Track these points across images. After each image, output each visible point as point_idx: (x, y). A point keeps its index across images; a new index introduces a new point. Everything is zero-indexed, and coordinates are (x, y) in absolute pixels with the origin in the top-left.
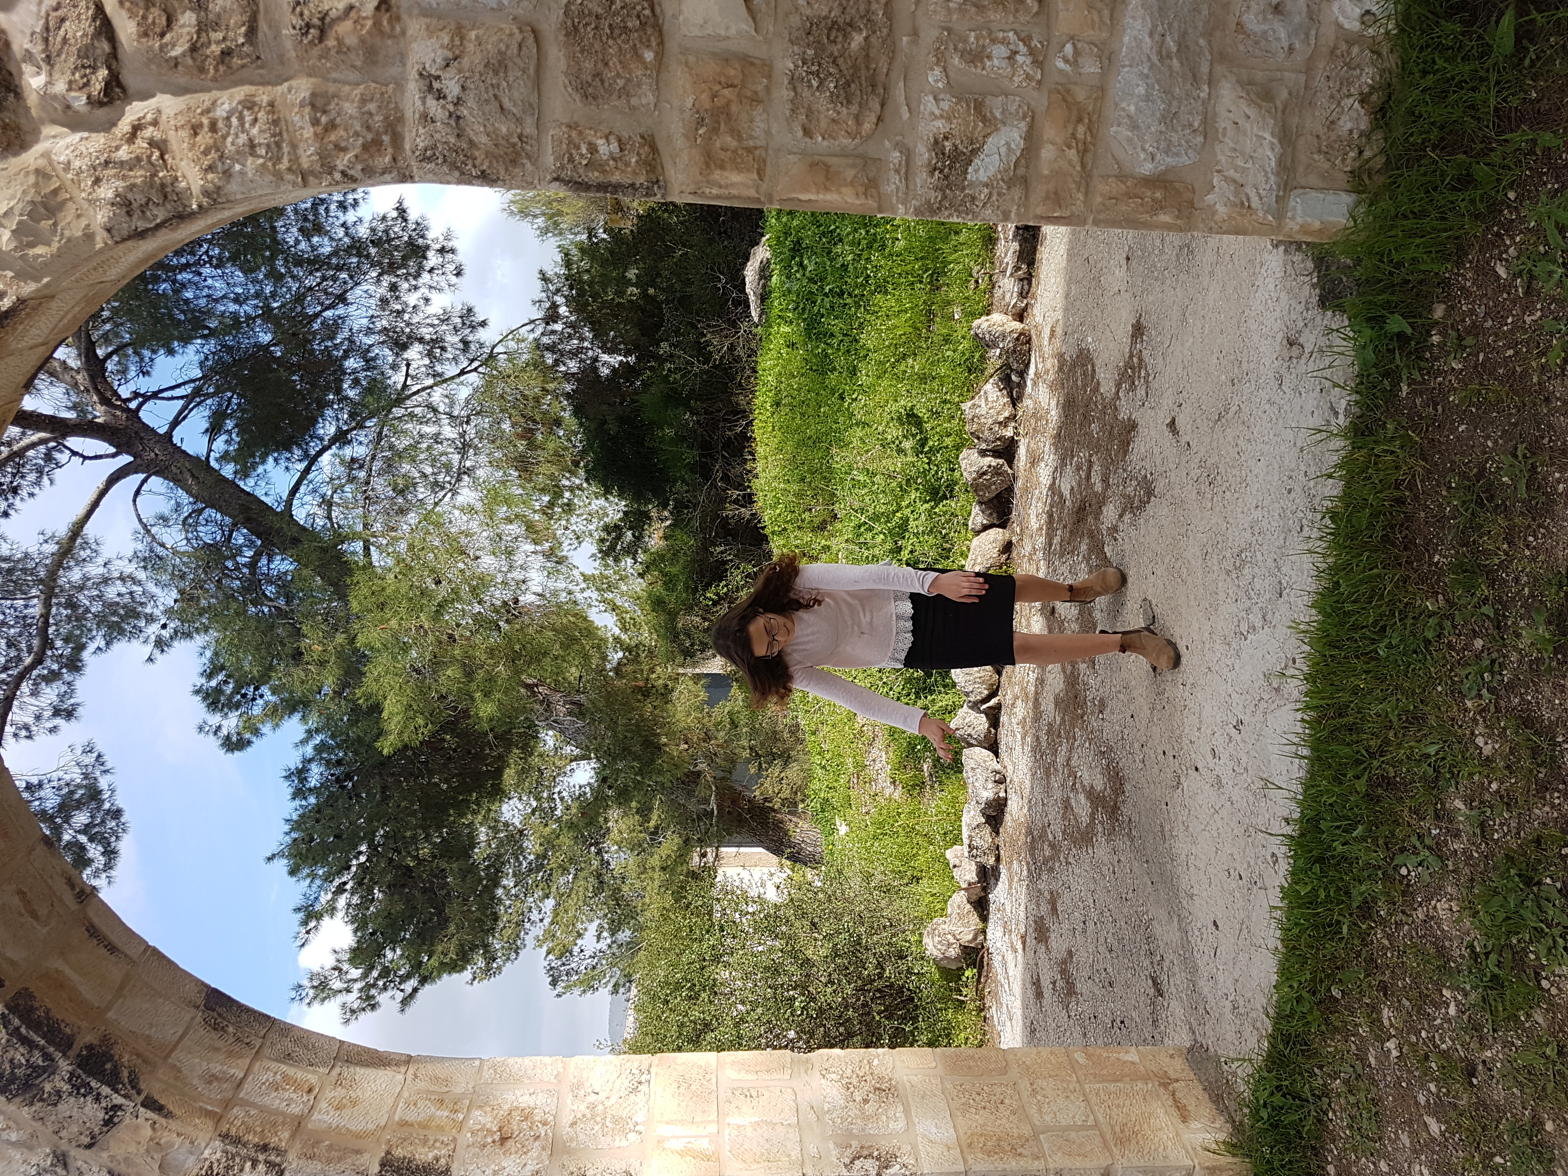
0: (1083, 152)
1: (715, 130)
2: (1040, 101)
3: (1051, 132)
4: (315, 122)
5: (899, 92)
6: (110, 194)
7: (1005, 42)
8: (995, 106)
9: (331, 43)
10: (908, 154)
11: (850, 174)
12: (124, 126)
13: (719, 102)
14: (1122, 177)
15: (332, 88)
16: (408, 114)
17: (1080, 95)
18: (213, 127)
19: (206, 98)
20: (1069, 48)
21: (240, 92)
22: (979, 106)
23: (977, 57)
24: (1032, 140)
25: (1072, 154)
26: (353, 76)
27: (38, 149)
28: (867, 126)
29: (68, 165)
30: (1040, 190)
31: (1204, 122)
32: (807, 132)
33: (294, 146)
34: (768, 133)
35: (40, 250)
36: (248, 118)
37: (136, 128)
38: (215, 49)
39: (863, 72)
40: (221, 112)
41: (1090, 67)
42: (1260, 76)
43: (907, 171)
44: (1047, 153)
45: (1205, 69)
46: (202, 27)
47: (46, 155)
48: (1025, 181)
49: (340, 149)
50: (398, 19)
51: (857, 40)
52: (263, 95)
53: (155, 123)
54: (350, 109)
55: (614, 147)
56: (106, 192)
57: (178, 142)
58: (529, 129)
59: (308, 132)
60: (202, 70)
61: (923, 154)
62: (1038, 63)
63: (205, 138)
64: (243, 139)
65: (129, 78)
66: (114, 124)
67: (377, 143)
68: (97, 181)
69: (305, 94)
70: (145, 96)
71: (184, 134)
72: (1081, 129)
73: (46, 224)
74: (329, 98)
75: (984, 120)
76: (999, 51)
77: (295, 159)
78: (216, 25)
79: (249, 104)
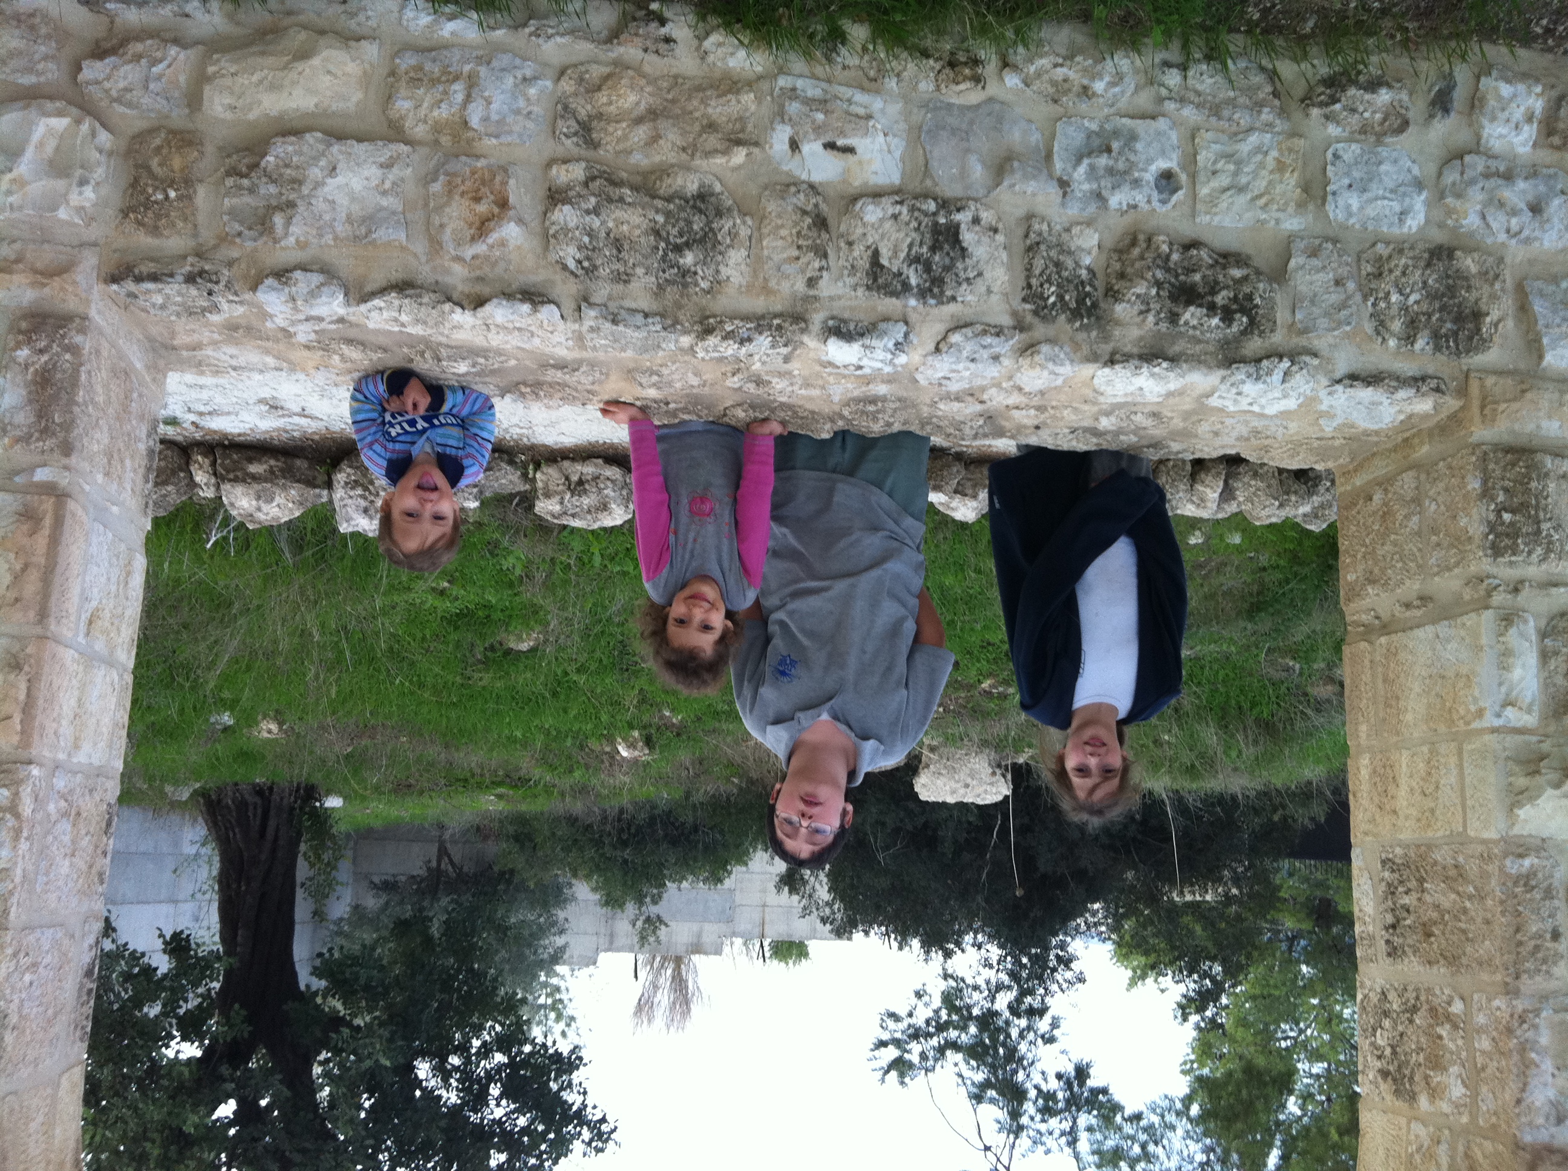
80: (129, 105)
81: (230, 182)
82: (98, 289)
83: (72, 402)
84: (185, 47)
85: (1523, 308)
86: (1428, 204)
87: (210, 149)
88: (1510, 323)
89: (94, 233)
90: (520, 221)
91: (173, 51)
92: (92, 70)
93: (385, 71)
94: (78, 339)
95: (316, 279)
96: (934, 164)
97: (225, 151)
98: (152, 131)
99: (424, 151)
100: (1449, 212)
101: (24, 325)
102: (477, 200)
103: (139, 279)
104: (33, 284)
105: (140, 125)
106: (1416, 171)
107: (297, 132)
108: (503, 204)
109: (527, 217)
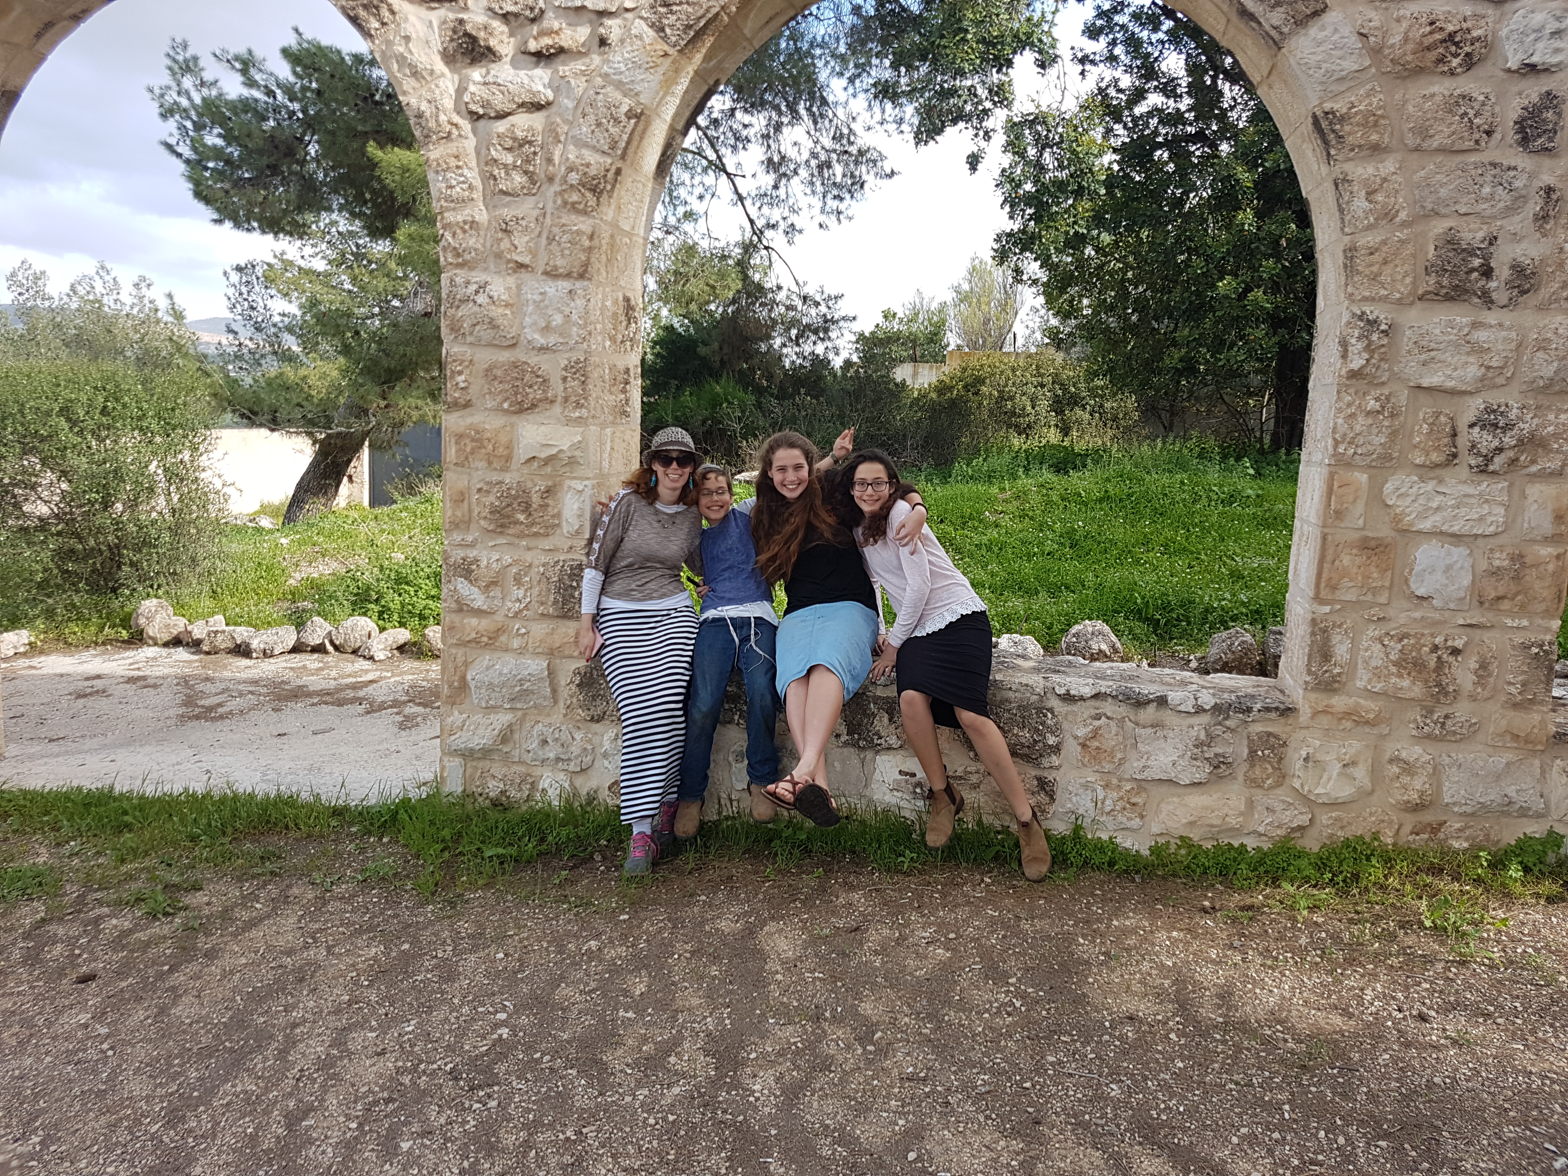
0: (476, 641)
1: (473, 440)
2: (499, 617)
3: (484, 624)
4: (465, 222)
5: (502, 540)
6: (423, 108)
7: (525, 597)
8: (496, 592)
9: (500, 235)
10: (472, 545)
11: (459, 513)
12: (456, 119)
13: (486, 443)
14: (466, 664)
15: (482, 233)
16: (473, 274)
17: (503, 638)
18: (458, 167)
19: (473, 164)
20: (523, 631)
21: (478, 183)
22: (494, 583)
23: (518, 581)
24: (479, 613)
25: (473, 635)
26: (488, 245)
27: (446, 70)
28: (482, 522)
29: (437, 86)
30: (456, 618)
31: (493, 707)
32: (479, 490)
33: (454, 209)
34: (477, 469)
35: (395, 66)
36: (465, 186)
37: (456, 125)
38: (496, 172)
39: (506, 521)
40: (466, 171)
41: (516, 643)
42: (516, 736)
43: (463, 545)
44: (474, 621)
45: (519, 706)
46: (505, 166)
47: (443, 75)
48: (460, 610)
49: (454, 235)
50: (515, 272)
51: (521, 517)
52: (477, 195)
53: (460, 136)
54: (472, 242)
55: (462, 385)
56: (424, 106)
57: (451, 148)
58: (469, 339)
59: (460, 218)
60: (487, 164)
61: (472, 554)
62: (516, 614)
63: (453, 162)
64: (454, 183)
65: (482, 123)
66: (458, 113)
67: (458, 255)
68: (429, 102)
69: (477, 218)
70: (474, 132)
71: (454, 151)
72: (485, 639)
73: (408, 71)
74: (478, 230)
75: (487, 587)
76: (521, 593)
77: (448, 209)
78: (507, 174)
79: (471, 187)
80: (1284, 802)
81: (1230, 760)
82: (1300, 706)
83: (1311, 646)
84: (1254, 832)
85: (554, 691)
86: (602, 746)
87: (1241, 778)
88: (563, 683)
89: (1300, 734)
90: (1076, 738)
91: (1261, 829)
92: (1304, 819)
93: (1147, 819)
94: (1308, 679)
95: (1182, 708)
96: (859, 765)
97: (1232, 776)
98: (1271, 788)
99: (1127, 776)
100: (590, 741)
101: (1336, 685)
102: (1098, 748)
103: (1277, 709)
104: (1332, 707)
105: (1279, 791)
106: (606, 763)
107: (1194, 784)
108: (1084, 746)
109: (1071, 739)
